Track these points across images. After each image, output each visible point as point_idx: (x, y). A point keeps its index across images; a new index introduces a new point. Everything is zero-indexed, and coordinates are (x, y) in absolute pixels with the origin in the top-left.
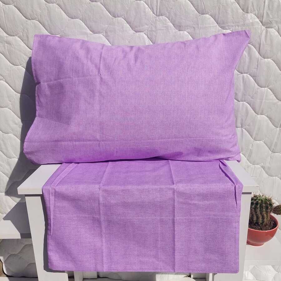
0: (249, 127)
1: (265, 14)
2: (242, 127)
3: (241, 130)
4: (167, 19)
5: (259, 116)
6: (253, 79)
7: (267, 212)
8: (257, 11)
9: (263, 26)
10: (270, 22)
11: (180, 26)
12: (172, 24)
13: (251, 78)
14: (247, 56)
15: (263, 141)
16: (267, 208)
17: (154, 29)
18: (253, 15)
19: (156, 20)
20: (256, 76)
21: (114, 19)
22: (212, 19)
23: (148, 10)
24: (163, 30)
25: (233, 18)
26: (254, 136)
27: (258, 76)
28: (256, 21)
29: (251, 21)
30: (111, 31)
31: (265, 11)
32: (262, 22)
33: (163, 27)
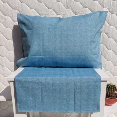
0: (105, 55)
2: (102, 55)
4: (71, 10)
5: (109, 50)
7: (114, 91)
9: (110, 13)
10: (113, 11)
11: (76, 13)
15: (111, 61)
16: (114, 89)
17: (65, 14)
18: (106, 8)
19: (66, 10)
20: (108, 34)
21: (49, 10)
22: (89, 10)
23: (63, 6)
26: (107, 59)
30: (47, 15)
31: (111, 7)
32: (110, 11)
33: (69, 13)
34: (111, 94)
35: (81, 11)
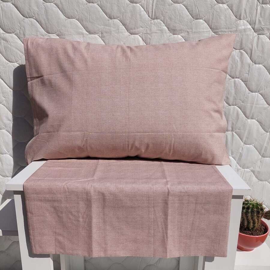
0: (239, 131)
1: (257, 21)
2: (232, 131)
3: (232, 134)
4: (162, 23)
5: (249, 120)
6: (244, 84)
7: (258, 217)
8: (249, 18)
9: (255, 33)
10: (262, 28)
11: (174, 30)
12: (166, 28)
13: (242, 83)
14: (239, 61)
15: (253, 145)
17: (149, 32)
18: (245, 22)
19: (151, 23)
20: (247, 81)
21: (111, 21)
22: (206, 24)
23: (144, 13)
24: (157, 33)
25: (226, 24)
26: (244, 139)
27: (249, 81)
28: (249, 27)
29: (243, 27)
30: (106, 32)
31: (257, 18)
32: (254, 29)
33: (158, 30)
34: (252, 224)
35: (187, 26)
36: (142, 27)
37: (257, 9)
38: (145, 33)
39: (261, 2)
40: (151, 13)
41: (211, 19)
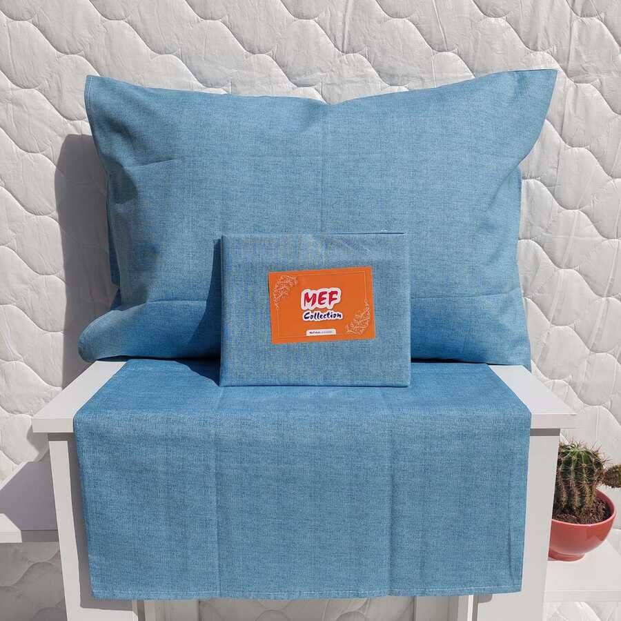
0: (542, 295)
1: (573, 54)
2: (525, 294)
3: (524, 301)
4: (366, 60)
5: (562, 271)
6: (549, 190)
8: (555, 48)
9: (568, 79)
10: (584, 69)
11: (392, 76)
12: (374, 71)
13: (545, 189)
15: (572, 325)
17: (336, 81)
18: (547, 56)
19: (340, 61)
20: (555, 185)
21: (252, 57)
22: (461, 62)
23: (325, 39)
24: (356, 82)
26: (551, 315)
27: (559, 185)
30: (243, 83)
31: (572, 47)
32: (566, 71)
33: (357, 76)
35: (419, 66)
36: (322, 72)
37: (571, 28)
38: (329, 82)
39: (579, 13)
40: (341, 38)
41: (472, 51)
